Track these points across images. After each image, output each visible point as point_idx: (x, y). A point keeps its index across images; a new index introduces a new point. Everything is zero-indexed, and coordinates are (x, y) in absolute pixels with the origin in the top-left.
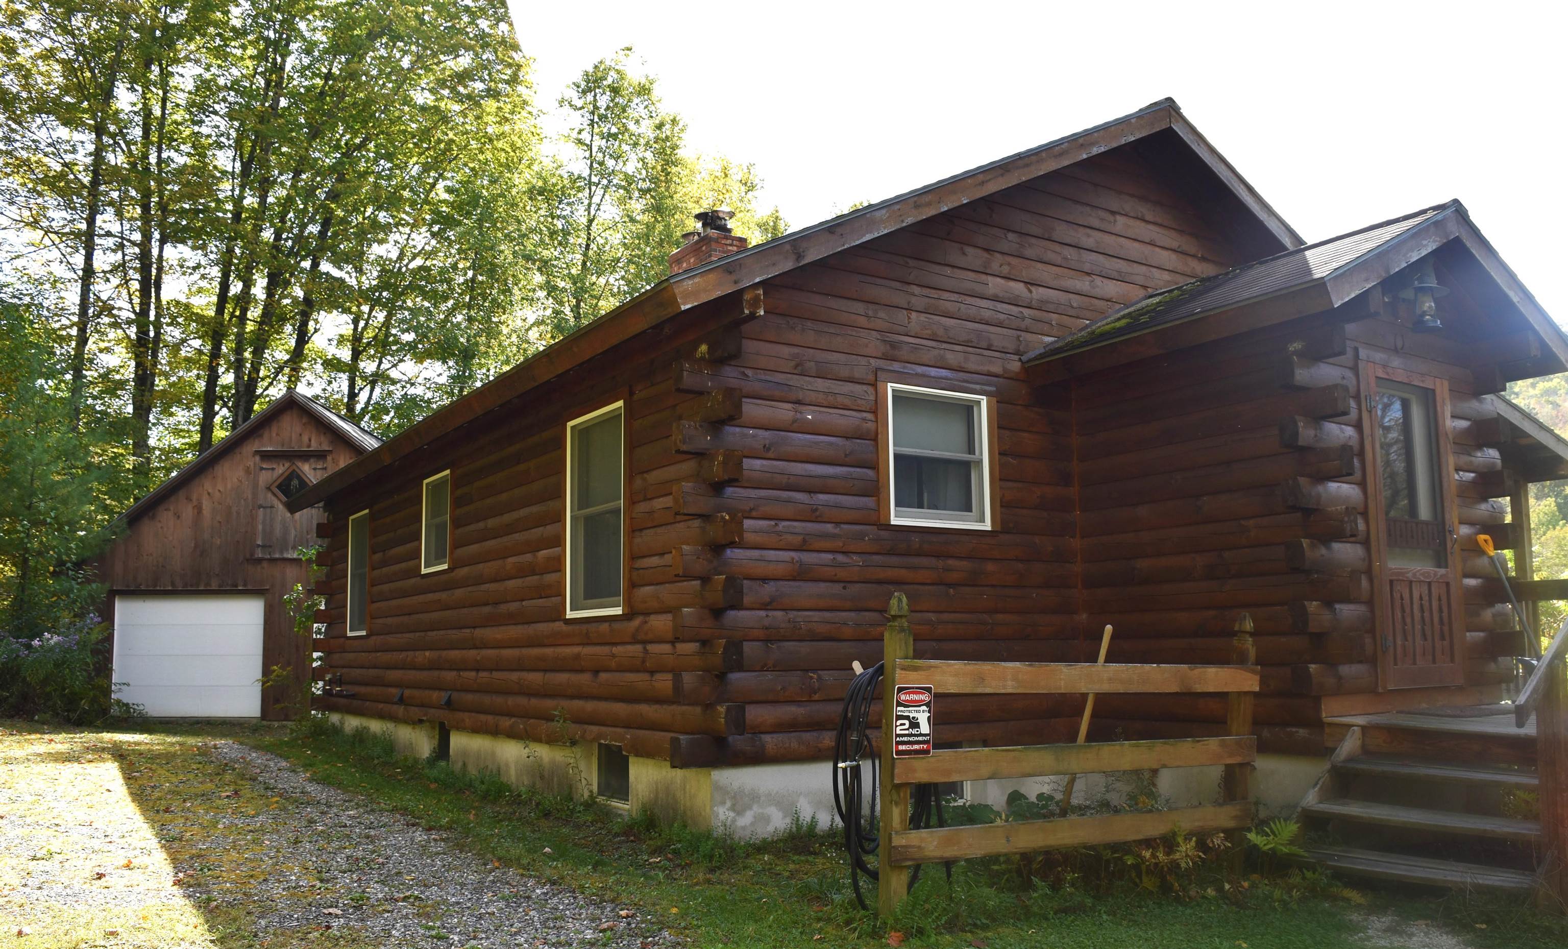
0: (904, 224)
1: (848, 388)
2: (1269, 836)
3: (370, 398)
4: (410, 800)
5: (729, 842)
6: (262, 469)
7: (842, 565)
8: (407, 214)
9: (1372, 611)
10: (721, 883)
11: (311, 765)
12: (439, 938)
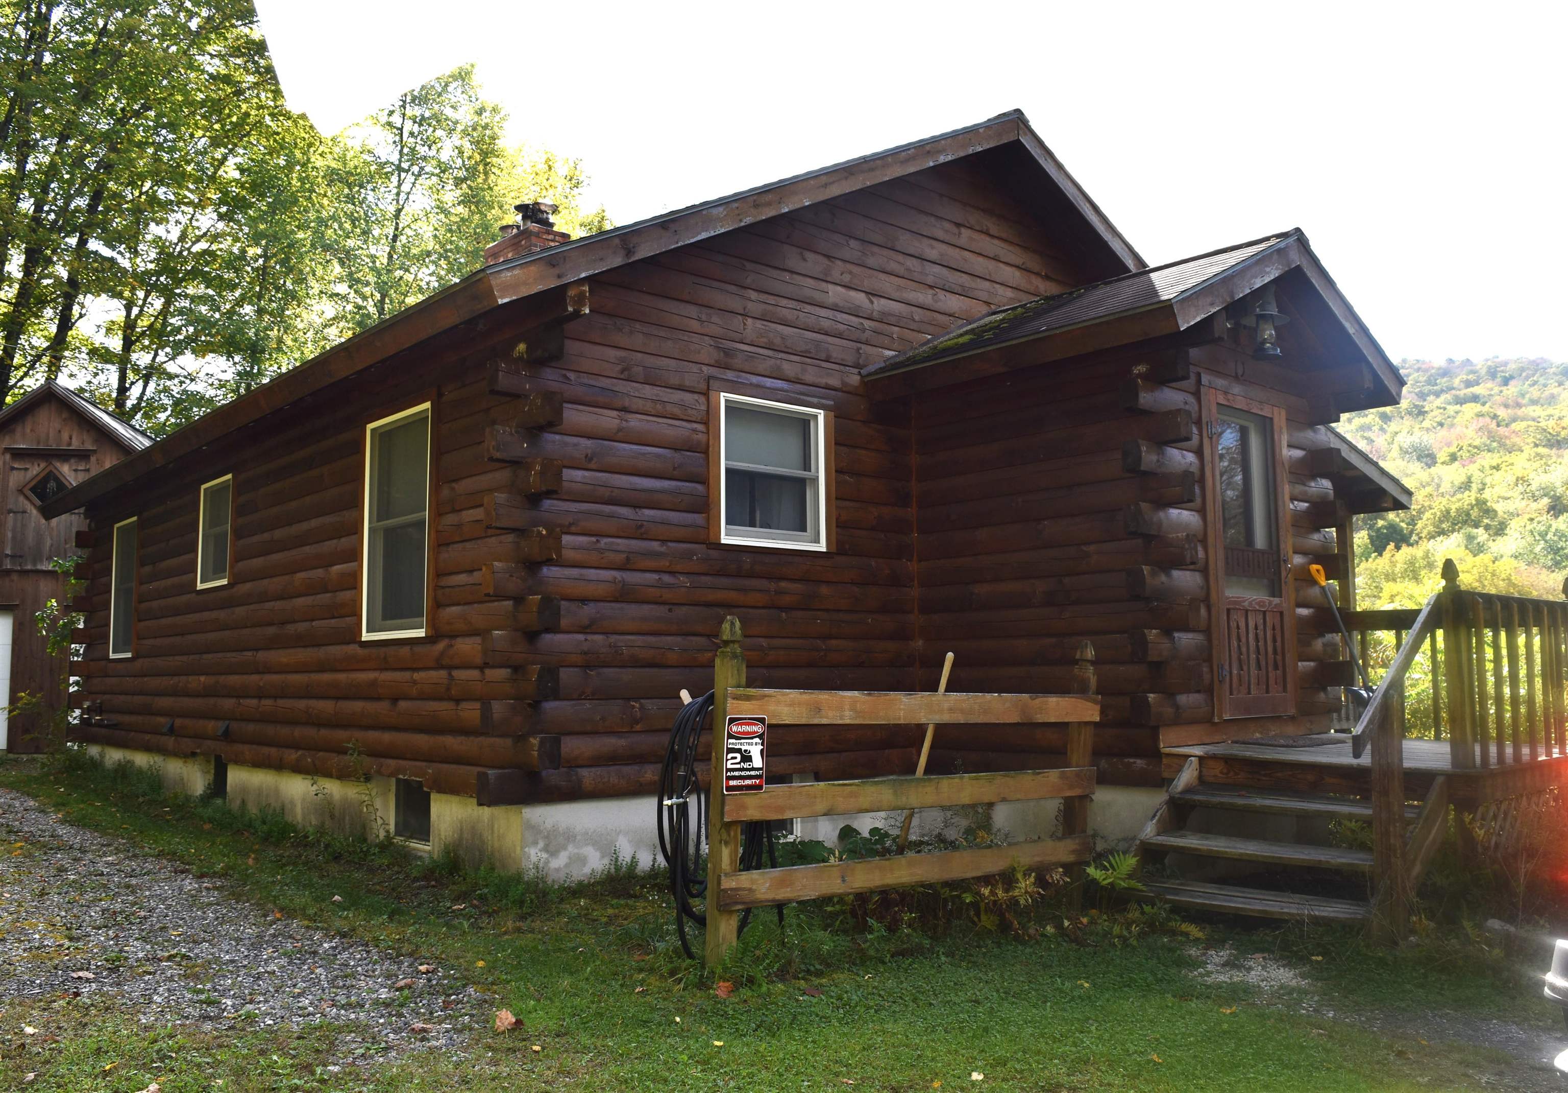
0: (743, 224)
1: (678, 396)
2: (1108, 870)
3: (143, 393)
4: (179, 843)
5: (541, 886)
6: (13, 469)
7: (669, 586)
8: (191, 191)
9: (1209, 639)
10: (532, 931)
11: (64, 805)
12: (210, 1003)
